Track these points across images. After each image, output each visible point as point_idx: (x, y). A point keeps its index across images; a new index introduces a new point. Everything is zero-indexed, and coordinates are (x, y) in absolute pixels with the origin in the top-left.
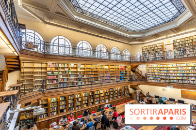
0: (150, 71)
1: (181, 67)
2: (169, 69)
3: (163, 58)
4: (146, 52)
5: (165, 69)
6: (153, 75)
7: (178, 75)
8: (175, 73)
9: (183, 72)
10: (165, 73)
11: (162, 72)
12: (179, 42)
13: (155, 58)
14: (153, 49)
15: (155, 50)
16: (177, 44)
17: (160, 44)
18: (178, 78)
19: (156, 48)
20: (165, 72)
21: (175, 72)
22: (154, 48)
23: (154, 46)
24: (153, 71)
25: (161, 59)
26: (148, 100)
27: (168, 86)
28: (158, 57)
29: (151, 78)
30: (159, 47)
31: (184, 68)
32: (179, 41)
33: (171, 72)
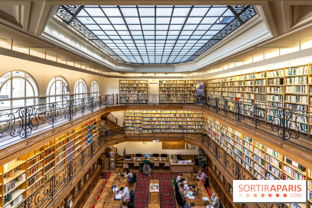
0: (130, 118)
1: (165, 114)
2: (153, 116)
3: (146, 100)
4: (125, 89)
5: (149, 116)
6: (133, 124)
7: (162, 123)
8: (159, 121)
9: (166, 120)
10: (148, 121)
11: (145, 119)
12: (165, 84)
13: (138, 100)
14: (135, 86)
15: (138, 89)
16: (163, 86)
17: (145, 82)
18: (161, 127)
19: (140, 85)
20: (149, 119)
21: (159, 119)
22: (137, 85)
23: (137, 82)
24: (133, 118)
25: (145, 102)
26: (129, 164)
27: (154, 140)
28: (141, 98)
29: (130, 128)
30: (143, 85)
31: (167, 116)
32: (164, 82)
33: (155, 119)
